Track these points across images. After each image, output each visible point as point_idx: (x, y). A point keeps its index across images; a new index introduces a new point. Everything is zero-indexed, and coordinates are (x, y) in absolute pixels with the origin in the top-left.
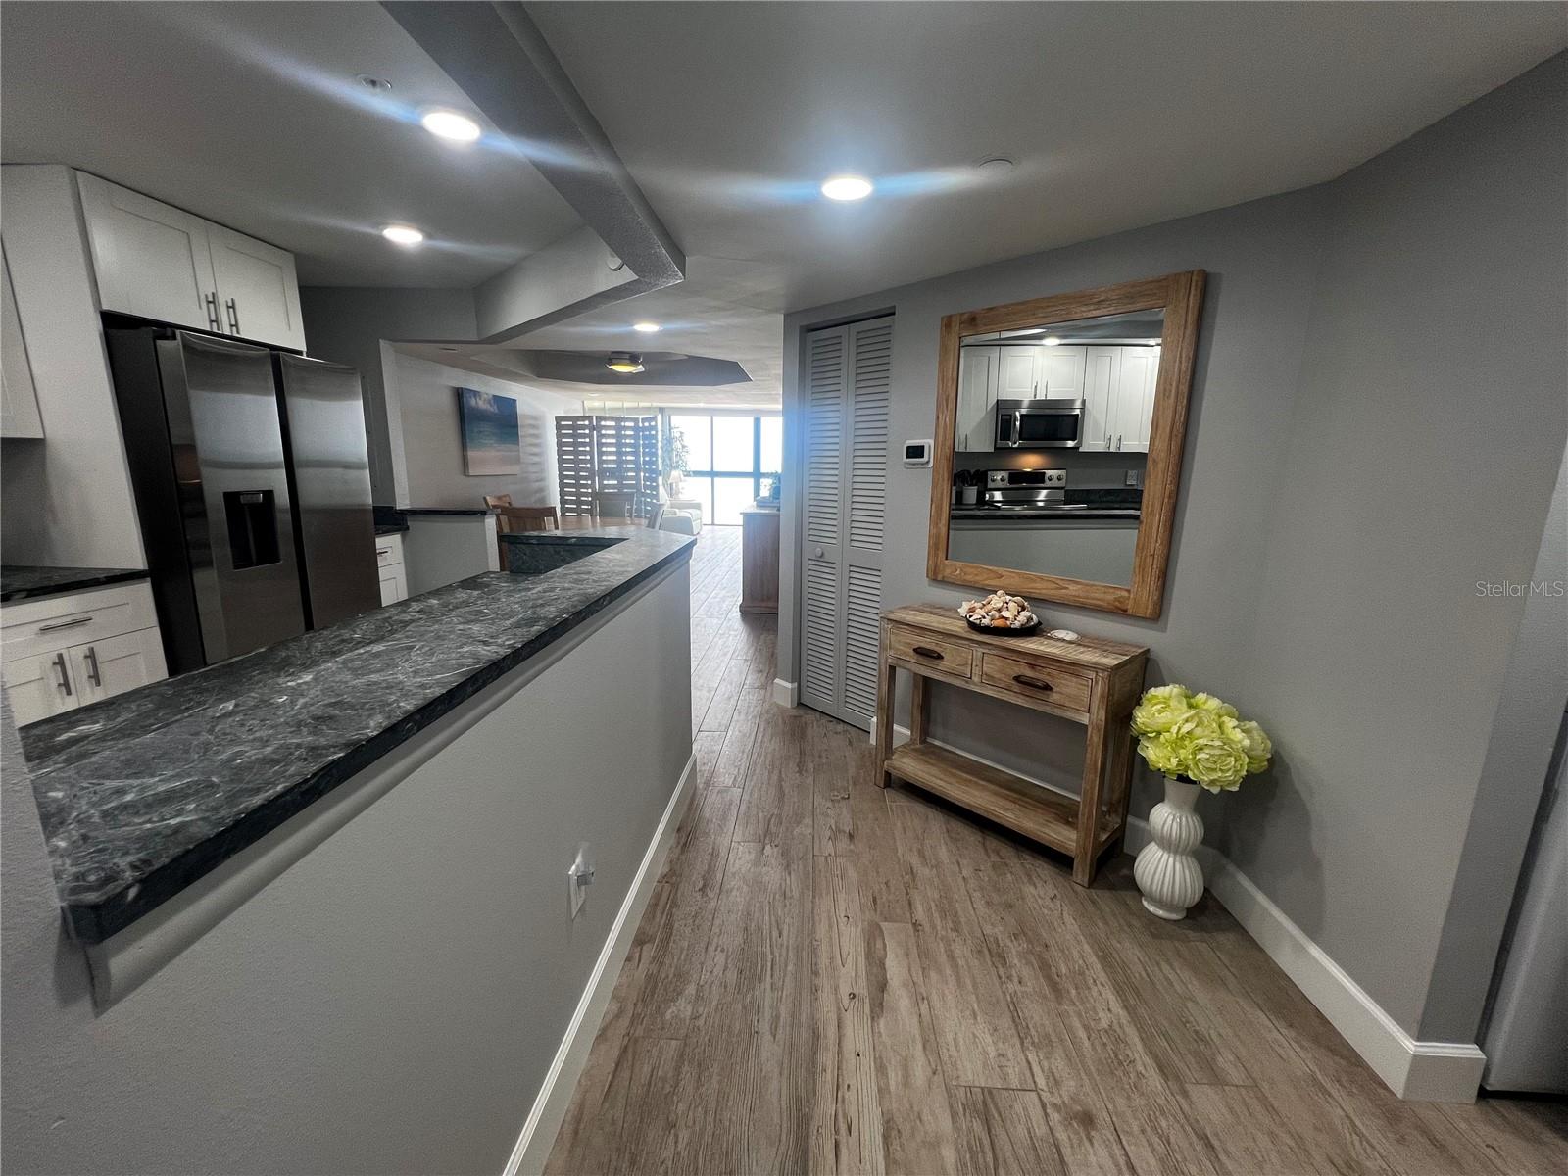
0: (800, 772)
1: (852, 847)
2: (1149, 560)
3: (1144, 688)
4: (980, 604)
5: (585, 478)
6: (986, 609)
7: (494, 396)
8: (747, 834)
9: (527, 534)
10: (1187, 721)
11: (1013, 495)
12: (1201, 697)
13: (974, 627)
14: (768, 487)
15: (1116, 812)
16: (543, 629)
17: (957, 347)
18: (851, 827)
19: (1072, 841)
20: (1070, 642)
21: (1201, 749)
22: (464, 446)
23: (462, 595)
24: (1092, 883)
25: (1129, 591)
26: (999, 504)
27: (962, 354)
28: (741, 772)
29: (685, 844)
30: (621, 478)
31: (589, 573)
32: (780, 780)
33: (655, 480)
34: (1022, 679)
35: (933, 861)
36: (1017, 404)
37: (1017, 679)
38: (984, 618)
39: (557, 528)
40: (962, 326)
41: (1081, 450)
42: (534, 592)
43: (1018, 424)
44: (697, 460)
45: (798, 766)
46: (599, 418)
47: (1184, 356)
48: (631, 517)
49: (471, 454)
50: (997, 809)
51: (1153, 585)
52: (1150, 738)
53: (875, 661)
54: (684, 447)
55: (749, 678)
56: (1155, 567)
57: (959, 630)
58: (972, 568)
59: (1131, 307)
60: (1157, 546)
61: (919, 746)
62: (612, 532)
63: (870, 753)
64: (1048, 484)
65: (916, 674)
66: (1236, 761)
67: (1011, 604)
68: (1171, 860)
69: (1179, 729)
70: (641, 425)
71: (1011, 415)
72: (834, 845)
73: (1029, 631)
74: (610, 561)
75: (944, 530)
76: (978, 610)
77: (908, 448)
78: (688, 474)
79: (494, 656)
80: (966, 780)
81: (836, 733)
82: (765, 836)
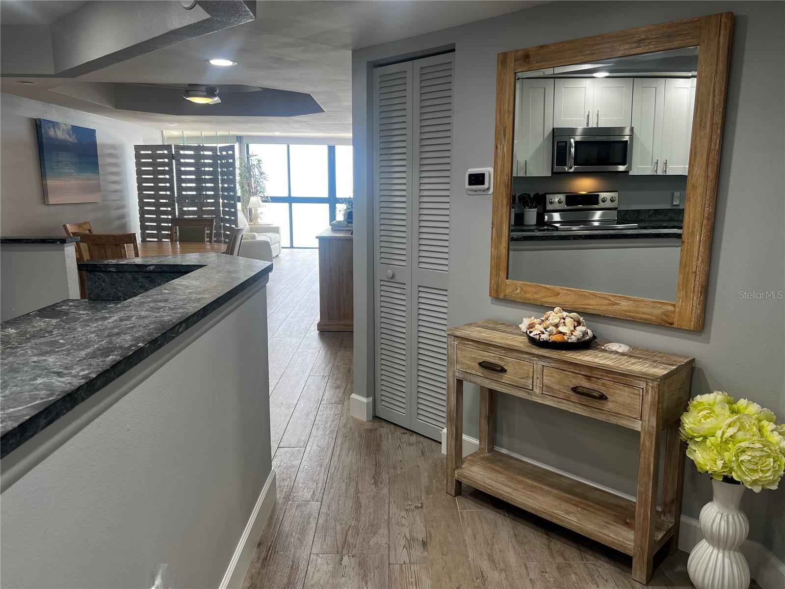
0: (375, 483)
1: (426, 554)
2: (691, 277)
3: (690, 396)
4: (538, 321)
5: (165, 205)
6: (544, 325)
7: (73, 126)
8: (325, 546)
9: (106, 262)
10: (730, 426)
11: (571, 216)
12: (742, 402)
13: (534, 342)
14: (343, 212)
15: (670, 512)
16: (118, 358)
17: (513, 79)
18: (424, 536)
19: (630, 541)
20: (623, 354)
21: (744, 451)
22: (43, 175)
23: (40, 323)
24: (649, 581)
25: (674, 306)
26: (557, 225)
27: (518, 86)
28: (320, 485)
29: (265, 559)
30: (201, 205)
31: (166, 301)
32: (357, 491)
33: (235, 207)
34: (580, 390)
35: (502, 564)
36: (571, 131)
37: (575, 390)
38: (543, 333)
39: (137, 255)
40: (516, 62)
41: (631, 173)
42: (110, 321)
43: (573, 150)
44: (275, 186)
45: (374, 478)
46: (178, 148)
47: (717, 90)
48: (210, 241)
49: (51, 183)
50: (561, 513)
51: (695, 300)
52: (697, 442)
53: (444, 375)
54: (261, 173)
55: (327, 394)
56: (697, 283)
57: (520, 345)
58: (531, 286)
59: (667, 46)
60: (697, 265)
61: (487, 455)
62: (192, 258)
63: (442, 463)
64: (602, 205)
65: (482, 388)
66: (774, 462)
67: (568, 320)
68: (721, 555)
69: (723, 433)
70: (219, 154)
71: (566, 142)
72: (409, 555)
73: (583, 345)
74: (187, 287)
75: (504, 251)
76: (537, 326)
77: (470, 176)
78: (266, 200)
79: (69, 388)
80: (531, 486)
81: (410, 444)
82: (343, 548)
